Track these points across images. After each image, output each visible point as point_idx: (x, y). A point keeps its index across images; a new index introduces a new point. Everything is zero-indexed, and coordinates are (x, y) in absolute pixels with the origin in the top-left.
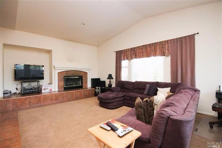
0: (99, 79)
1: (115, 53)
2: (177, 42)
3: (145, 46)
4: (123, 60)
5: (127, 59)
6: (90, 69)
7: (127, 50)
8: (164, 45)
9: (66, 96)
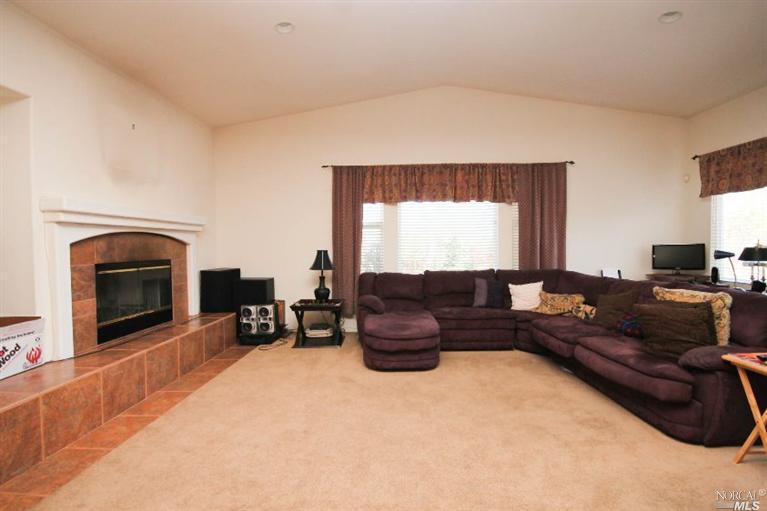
0: (237, 272)
1: (329, 173)
2: (533, 171)
3: (452, 169)
4: (367, 201)
5: (385, 200)
6: (199, 229)
7: (384, 167)
8: (504, 174)
9: (150, 374)
